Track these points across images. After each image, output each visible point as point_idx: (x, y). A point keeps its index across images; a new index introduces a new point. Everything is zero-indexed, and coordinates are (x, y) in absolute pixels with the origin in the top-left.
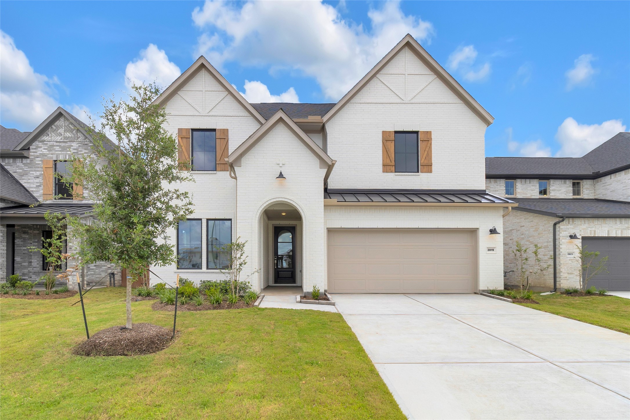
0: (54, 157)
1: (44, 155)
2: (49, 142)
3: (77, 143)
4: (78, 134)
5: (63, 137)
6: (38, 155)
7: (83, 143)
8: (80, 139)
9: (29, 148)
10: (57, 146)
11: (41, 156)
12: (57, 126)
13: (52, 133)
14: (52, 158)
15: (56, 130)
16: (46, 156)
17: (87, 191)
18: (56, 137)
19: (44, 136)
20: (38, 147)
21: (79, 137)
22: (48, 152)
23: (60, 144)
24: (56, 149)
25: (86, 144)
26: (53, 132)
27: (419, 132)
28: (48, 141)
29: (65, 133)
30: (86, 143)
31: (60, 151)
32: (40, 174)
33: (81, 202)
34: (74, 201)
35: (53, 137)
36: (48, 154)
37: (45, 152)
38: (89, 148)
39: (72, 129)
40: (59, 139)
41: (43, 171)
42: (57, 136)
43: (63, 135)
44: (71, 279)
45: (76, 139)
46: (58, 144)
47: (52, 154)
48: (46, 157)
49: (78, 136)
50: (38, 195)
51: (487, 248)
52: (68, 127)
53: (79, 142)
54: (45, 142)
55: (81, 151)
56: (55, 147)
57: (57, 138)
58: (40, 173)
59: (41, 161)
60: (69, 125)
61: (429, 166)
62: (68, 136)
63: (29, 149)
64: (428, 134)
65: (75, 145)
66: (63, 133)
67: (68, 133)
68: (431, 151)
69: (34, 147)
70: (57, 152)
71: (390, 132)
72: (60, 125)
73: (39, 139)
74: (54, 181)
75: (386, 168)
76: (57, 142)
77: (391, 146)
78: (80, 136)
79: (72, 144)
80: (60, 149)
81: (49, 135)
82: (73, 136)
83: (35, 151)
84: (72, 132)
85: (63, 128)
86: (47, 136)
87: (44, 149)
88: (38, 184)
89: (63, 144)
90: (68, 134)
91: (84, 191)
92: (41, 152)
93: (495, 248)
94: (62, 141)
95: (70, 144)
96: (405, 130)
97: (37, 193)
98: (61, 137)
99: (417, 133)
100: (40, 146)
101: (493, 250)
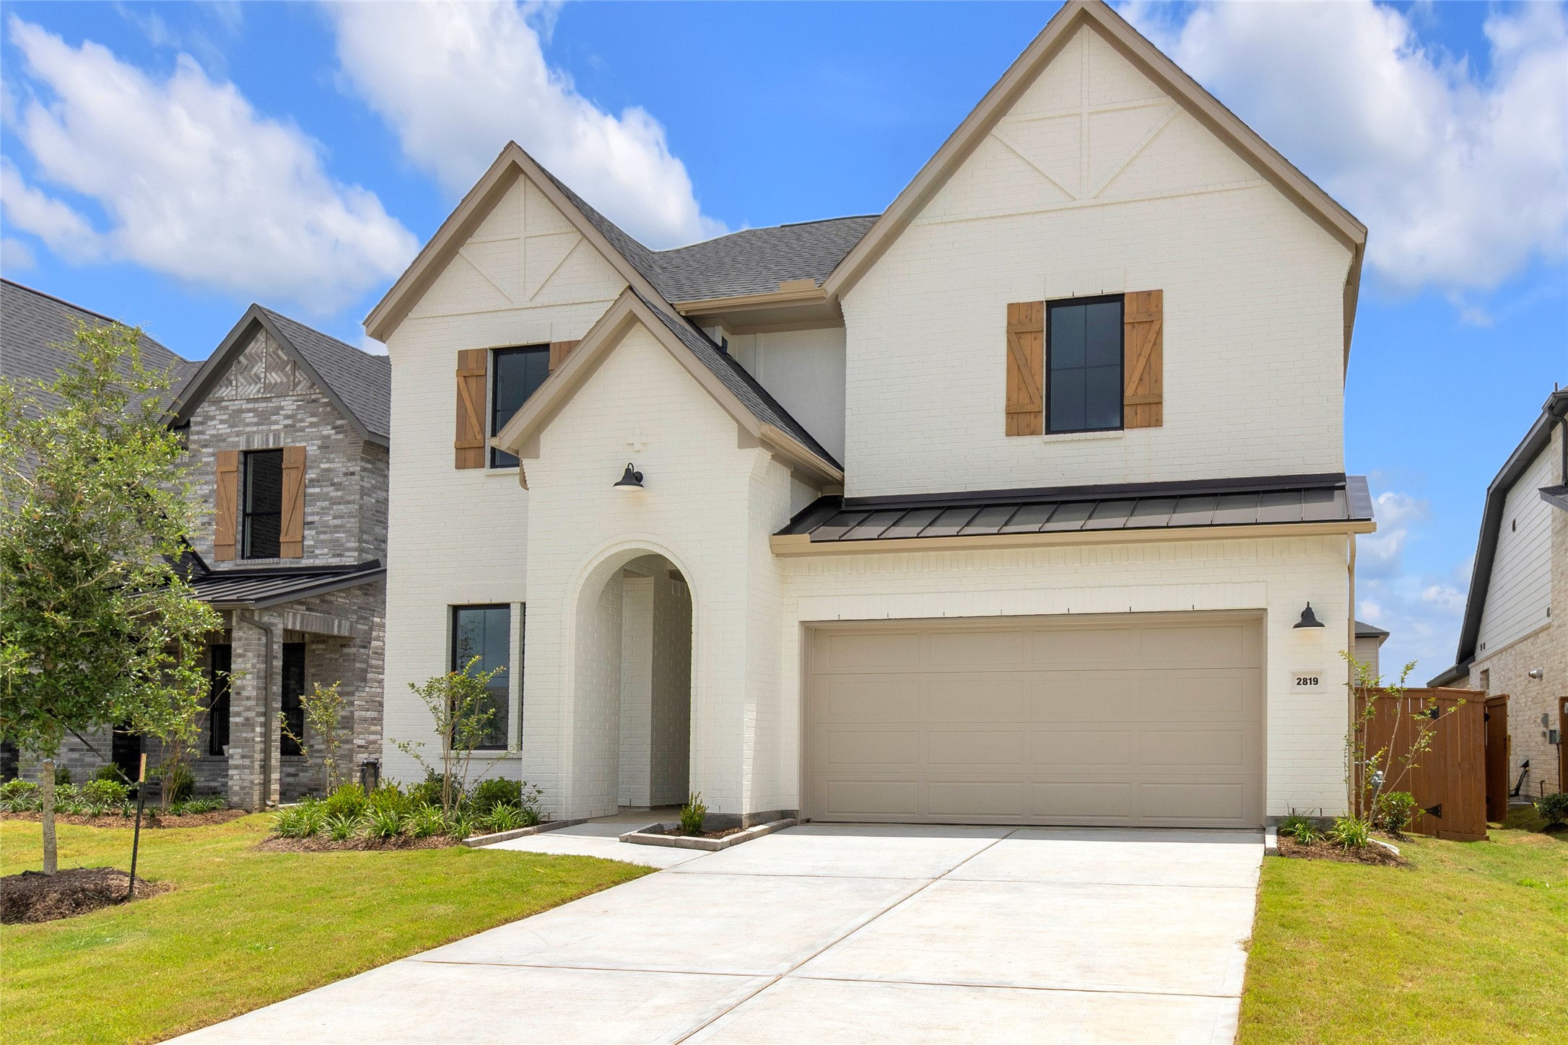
0: (241, 442)
1: (219, 438)
2: (231, 403)
3: (293, 398)
4: (297, 374)
5: (262, 385)
6: (206, 440)
7: (308, 397)
8: (301, 386)
9: (189, 422)
10: (249, 411)
11: (213, 442)
12: (251, 355)
13: (240, 378)
14: (237, 444)
15: (249, 367)
16: (224, 441)
17: (313, 532)
18: (248, 386)
19: (221, 387)
20: (209, 418)
21: (300, 382)
22: (229, 430)
23: (257, 405)
24: (247, 420)
25: (314, 401)
26: (241, 374)
27: (1123, 295)
28: (230, 398)
29: (268, 374)
30: (313, 397)
31: (256, 424)
32: (210, 491)
33: (298, 563)
34: (282, 560)
35: (242, 387)
36: (229, 435)
37: (223, 428)
38: (320, 410)
39: (284, 361)
40: (253, 391)
41: (216, 482)
42: (250, 385)
43: (263, 380)
44: (238, 777)
45: (291, 388)
46: (251, 406)
47: (238, 435)
48: (225, 444)
49: (297, 380)
50: (205, 548)
51: (1294, 674)
52: (275, 357)
53: (297, 395)
54: (223, 404)
55: (302, 420)
56: (244, 415)
57: (249, 391)
58: (211, 487)
59: (213, 455)
60: (277, 350)
61: (1153, 407)
62: (273, 382)
63: (188, 425)
64: (1152, 299)
65: (289, 405)
66: (262, 375)
67: (273, 374)
68: (1160, 356)
69: (199, 419)
70: (248, 429)
71: (1030, 304)
72: (256, 354)
73: (211, 396)
74: (241, 508)
75: (1015, 420)
76: (249, 400)
77: (1037, 350)
78: (301, 379)
79: (283, 404)
80: (255, 420)
81: (231, 383)
82: (285, 380)
83: (200, 428)
84: (283, 369)
85: (264, 360)
86: (227, 387)
87: (222, 422)
88: (206, 520)
89: (261, 406)
90: (275, 377)
91: (306, 532)
92: (214, 432)
93: (1321, 673)
94: (260, 396)
95: (278, 404)
96: (1078, 295)
97: (202, 543)
98: (258, 386)
99: (1119, 298)
100: (212, 414)
101: (1316, 681)
